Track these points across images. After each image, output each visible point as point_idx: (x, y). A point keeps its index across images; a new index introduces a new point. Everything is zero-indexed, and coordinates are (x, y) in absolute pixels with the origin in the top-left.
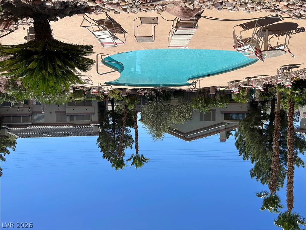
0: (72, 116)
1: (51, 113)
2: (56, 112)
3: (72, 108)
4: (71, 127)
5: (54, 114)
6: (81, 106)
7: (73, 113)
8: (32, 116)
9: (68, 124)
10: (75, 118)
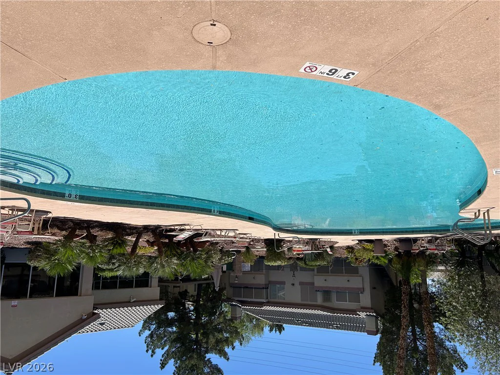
0: (327, 293)
1: (293, 285)
2: (301, 284)
3: (324, 278)
4: (325, 313)
5: (298, 287)
6: (339, 274)
7: (330, 287)
8: (268, 288)
9: (320, 308)
10: (334, 296)
